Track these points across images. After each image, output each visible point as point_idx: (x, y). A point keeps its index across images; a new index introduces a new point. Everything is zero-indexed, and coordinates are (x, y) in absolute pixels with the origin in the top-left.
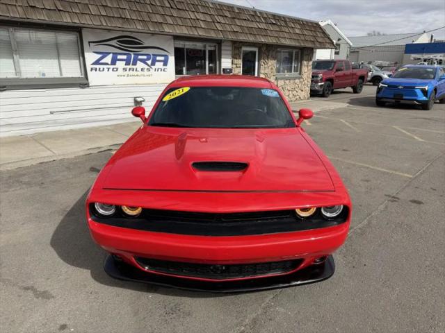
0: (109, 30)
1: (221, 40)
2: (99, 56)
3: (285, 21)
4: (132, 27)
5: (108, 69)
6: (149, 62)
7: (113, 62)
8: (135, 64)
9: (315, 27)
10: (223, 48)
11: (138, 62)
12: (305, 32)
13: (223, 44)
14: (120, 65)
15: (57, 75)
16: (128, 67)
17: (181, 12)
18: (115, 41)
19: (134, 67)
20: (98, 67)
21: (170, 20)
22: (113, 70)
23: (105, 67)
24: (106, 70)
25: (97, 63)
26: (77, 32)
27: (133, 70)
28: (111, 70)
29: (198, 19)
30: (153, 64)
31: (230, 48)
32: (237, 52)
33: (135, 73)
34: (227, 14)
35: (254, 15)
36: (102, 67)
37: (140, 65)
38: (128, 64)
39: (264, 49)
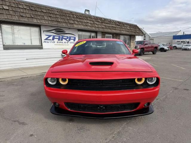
0: (52, 26)
1: (97, 31)
2: (47, 37)
3: (123, 24)
4: (61, 24)
5: (51, 42)
6: (68, 40)
7: (53, 39)
8: (62, 40)
9: (136, 27)
10: (98, 34)
11: (63, 39)
12: (132, 29)
13: (98, 33)
14: (56, 40)
15: (30, 44)
16: (59, 41)
17: (81, 19)
18: (54, 31)
19: (62, 41)
20: (47, 41)
21: (76, 23)
22: (53, 42)
23: (50, 41)
24: (50, 42)
25: (46, 39)
26: (39, 27)
27: (61, 43)
28: (52, 42)
29: (88, 23)
30: (69, 40)
31: (101, 35)
32: (103, 36)
33: (62, 44)
34: (100, 21)
35: (110, 21)
36: (48, 41)
37: (64, 41)
38: (59, 40)
39: (114, 35)
